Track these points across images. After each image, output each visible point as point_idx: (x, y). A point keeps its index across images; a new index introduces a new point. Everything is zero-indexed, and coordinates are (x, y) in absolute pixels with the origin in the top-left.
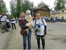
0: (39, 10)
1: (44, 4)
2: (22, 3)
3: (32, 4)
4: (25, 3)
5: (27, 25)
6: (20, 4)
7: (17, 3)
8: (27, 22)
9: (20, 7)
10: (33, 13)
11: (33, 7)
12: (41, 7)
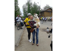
0: (45, 12)
1: (49, 7)
2: (32, 7)
3: (39, 7)
4: (34, 7)
5: (35, 25)
6: (30, 7)
7: (28, 7)
8: (35, 23)
9: (30, 10)
10: (40, 14)
11: (40, 9)
12: (46, 9)
